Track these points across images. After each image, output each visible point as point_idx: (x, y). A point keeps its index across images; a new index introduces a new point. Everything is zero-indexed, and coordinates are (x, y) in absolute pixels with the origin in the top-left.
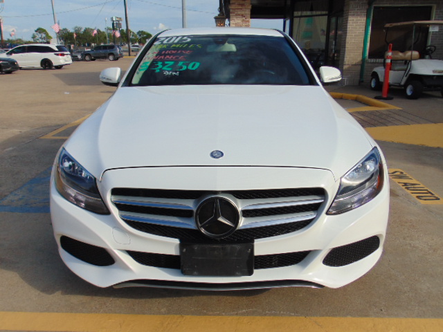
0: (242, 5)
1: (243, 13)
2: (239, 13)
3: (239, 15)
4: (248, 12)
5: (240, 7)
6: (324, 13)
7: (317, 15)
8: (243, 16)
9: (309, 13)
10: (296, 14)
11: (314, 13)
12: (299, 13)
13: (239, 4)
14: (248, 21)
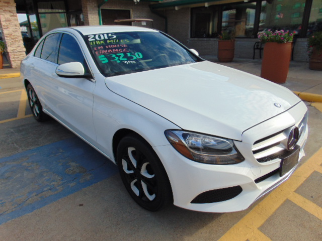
0: (8, 3)
1: (9, 9)
2: (6, 9)
3: (6, 11)
4: (14, 9)
5: (6, 5)
6: (63, 11)
7: (59, 13)
8: (10, 12)
9: (50, 11)
10: (40, 11)
11: (54, 11)
12: (43, 11)
13: (5, 2)
14: (16, 16)
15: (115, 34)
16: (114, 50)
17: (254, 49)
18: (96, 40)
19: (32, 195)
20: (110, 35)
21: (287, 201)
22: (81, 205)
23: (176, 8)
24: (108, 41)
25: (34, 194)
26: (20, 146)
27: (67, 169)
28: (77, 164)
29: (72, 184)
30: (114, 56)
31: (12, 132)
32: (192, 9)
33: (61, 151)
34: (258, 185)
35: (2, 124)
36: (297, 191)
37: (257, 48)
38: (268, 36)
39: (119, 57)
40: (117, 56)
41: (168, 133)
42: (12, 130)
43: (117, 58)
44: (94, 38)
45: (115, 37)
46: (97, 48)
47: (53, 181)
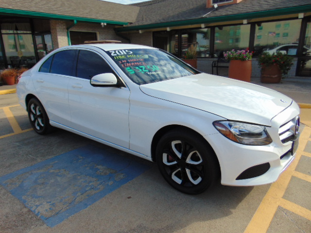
6: (29, 32)
15: (131, 50)
16: (136, 63)
17: (213, 67)
18: (118, 55)
19: (77, 195)
20: (127, 51)
21: (293, 177)
22: (129, 198)
23: (140, 32)
24: (128, 56)
25: (79, 194)
26: (37, 157)
27: (97, 171)
28: (104, 167)
29: (110, 183)
30: (137, 68)
31: (18, 146)
32: (154, 33)
33: (81, 157)
34: (281, 161)
35: (2, 139)
36: (296, 170)
37: (215, 66)
38: (233, 55)
39: (142, 68)
40: (139, 68)
41: (216, 123)
42: (18, 144)
43: (141, 70)
44: (115, 53)
45: (131, 53)
46: (121, 62)
47: (91, 182)
